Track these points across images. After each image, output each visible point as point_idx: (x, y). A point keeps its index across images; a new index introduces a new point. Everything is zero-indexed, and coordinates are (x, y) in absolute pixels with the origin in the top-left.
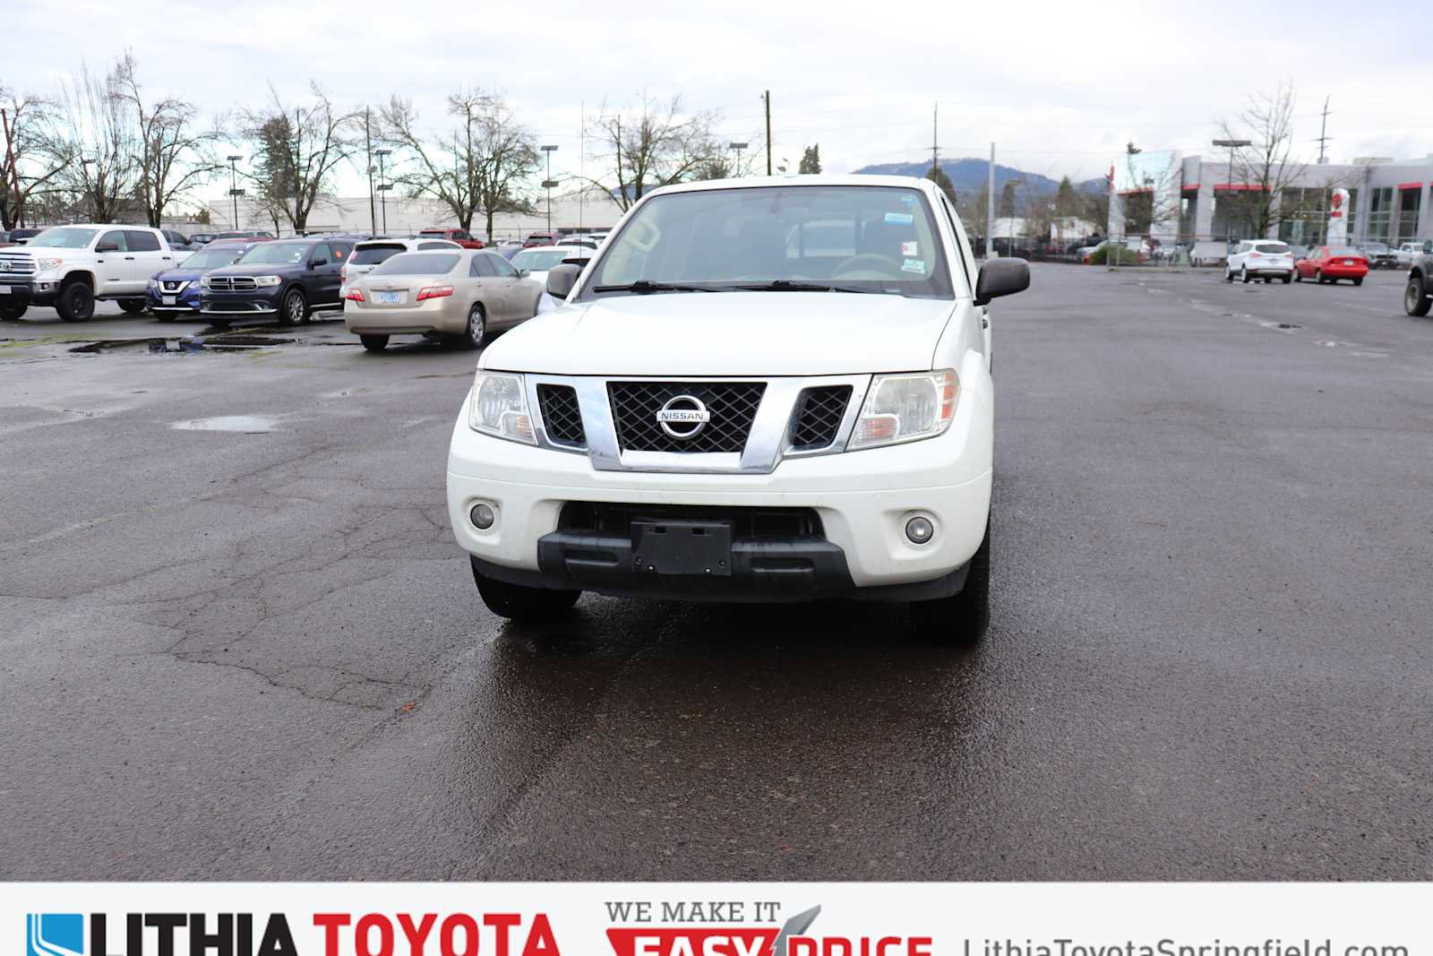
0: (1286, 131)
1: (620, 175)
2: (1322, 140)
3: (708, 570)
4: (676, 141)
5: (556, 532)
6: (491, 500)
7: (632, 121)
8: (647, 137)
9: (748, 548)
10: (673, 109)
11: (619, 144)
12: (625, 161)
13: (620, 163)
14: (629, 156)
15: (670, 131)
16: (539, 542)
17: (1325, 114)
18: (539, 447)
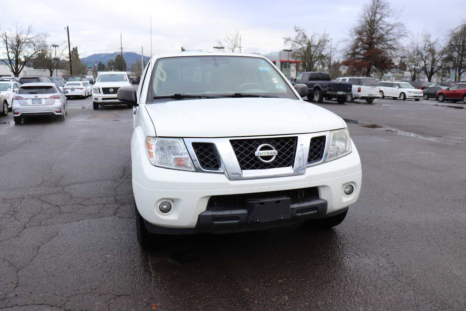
0: (237, 45)
1: (8, 55)
2: (240, 47)
3: (282, 218)
4: (30, 43)
5: (206, 210)
6: (170, 199)
7: (12, 35)
8: (19, 42)
9: (295, 206)
10: (28, 31)
11: (7, 43)
12: (9, 50)
13: (8, 51)
14: (12, 48)
15: (28, 39)
16: (199, 216)
17: (240, 40)
18: (197, 172)
